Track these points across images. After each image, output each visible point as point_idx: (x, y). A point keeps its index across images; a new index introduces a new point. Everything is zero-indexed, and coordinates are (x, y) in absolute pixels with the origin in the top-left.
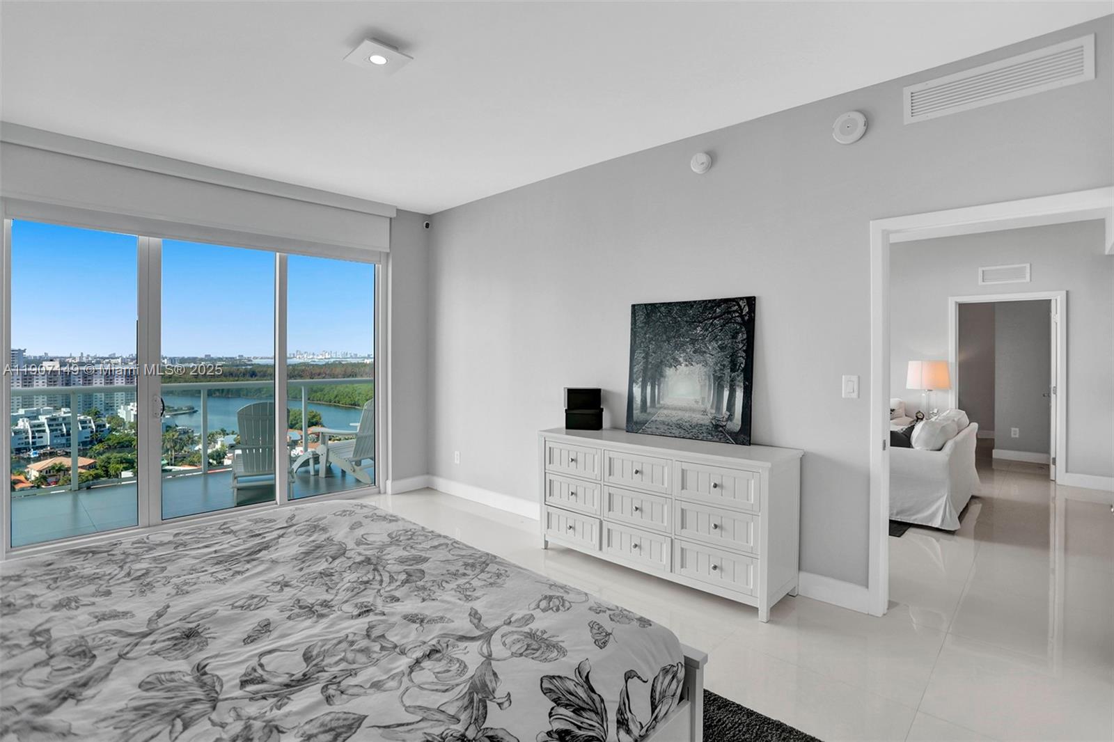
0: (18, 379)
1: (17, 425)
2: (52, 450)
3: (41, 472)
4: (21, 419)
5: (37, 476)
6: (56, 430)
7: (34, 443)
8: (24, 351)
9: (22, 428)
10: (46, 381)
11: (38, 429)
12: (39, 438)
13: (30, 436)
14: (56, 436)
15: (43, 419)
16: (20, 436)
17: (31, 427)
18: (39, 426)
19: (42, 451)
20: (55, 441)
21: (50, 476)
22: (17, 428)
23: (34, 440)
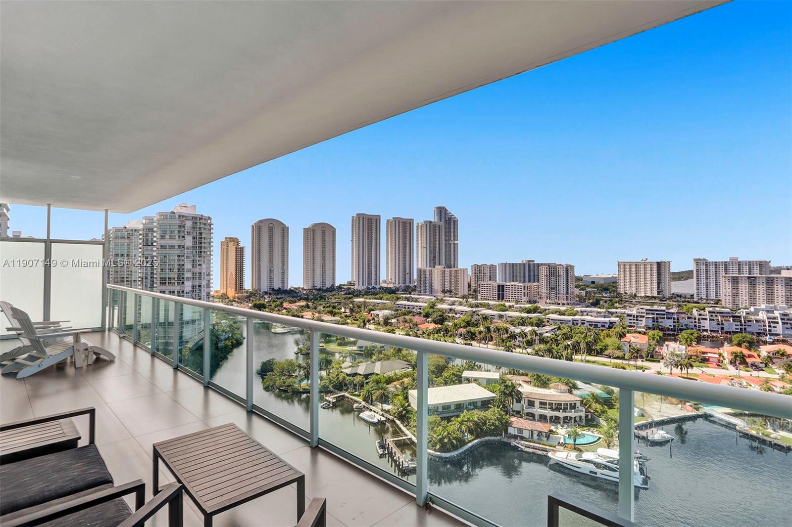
0: (763, 283)
1: (758, 315)
2: (784, 338)
3: (769, 353)
4: (761, 312)
5: (766, 355)
6: (787, 323)
7: (770, 331)
8: (770, 262)
9: (761, 318)
10: (784, 285)
11: (773, 321)
12: (774, 327)
13: (767, 325)
14: (787, 328)
15: (777, 314)
16: (759, 324)
17: (768, 319)
18: (775, 318)
19: (776, 338)
20: (786, 332)
21: (775, 358)
22: (758, 317)
23: (770, 328)
